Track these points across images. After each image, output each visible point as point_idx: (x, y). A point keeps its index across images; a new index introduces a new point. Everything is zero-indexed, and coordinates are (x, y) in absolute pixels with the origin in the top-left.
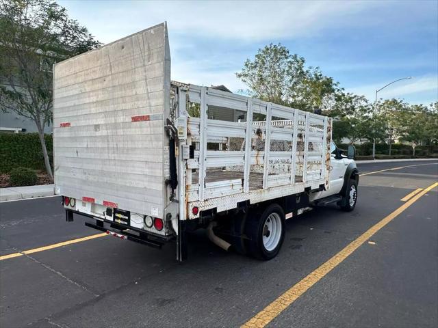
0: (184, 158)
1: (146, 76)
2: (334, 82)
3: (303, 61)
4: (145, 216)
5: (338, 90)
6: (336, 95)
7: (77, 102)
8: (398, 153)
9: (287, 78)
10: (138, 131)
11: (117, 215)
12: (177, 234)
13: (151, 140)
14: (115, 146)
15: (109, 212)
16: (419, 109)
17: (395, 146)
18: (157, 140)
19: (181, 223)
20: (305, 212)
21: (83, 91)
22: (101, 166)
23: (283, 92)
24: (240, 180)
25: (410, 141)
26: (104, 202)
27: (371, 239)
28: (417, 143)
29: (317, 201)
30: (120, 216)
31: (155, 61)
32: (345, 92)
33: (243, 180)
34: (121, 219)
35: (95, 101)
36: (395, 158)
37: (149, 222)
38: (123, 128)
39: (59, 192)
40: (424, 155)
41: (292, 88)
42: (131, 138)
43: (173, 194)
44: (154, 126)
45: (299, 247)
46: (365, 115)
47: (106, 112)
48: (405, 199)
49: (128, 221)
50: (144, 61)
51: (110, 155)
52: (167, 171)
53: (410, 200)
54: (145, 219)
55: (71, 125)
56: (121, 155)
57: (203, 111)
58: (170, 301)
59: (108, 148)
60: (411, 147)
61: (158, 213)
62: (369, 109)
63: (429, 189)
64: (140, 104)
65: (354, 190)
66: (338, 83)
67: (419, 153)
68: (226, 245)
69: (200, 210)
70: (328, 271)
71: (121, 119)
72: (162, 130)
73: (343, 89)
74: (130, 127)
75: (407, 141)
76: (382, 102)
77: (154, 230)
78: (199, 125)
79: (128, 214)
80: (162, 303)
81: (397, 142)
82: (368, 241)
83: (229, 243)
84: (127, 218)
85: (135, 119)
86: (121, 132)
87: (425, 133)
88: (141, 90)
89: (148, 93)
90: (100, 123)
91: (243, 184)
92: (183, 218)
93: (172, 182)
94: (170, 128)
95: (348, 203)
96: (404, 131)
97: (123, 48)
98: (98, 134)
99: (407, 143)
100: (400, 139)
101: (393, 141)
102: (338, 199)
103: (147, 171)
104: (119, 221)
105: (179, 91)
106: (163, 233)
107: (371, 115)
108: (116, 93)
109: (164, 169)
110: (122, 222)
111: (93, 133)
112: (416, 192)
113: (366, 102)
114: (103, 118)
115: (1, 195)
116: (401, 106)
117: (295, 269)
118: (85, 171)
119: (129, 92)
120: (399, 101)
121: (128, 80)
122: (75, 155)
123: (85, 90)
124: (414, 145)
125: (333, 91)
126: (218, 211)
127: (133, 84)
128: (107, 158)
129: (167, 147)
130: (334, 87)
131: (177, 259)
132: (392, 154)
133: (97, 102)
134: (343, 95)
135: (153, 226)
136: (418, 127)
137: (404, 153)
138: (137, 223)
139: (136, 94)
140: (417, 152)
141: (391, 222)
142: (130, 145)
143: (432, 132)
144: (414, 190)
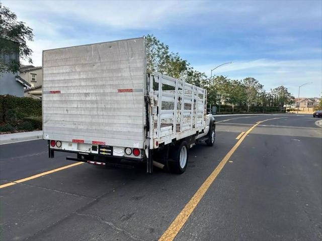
0: (153, 113)
1: (129, 66)
2: (187, 63)
3: (167, 48)
4: (126, 148)
5: (189, 69)
6: (188, 72)
7: (67, 78)
8: (224, 111)
9: (158, 59)
10: (123, 98)
11: (101, 149)
12: (148, 157)
13: (134, 104)
14: (103, 106)
15: (94, 148)
16: (236, 82)
17: (222, 106)
18: (138, 103)
19: (150, 151)
20: (193, 146)
21: (73, 71)
22: (91, 119)
23: (155, 68)
24: (171, 127)
25: (231, 103)
26: (93, 142)
27: (229, 160)
28: (234, 104)
29: (197, 140)
30: (104, 150)
31: (137, 57)
32: (194, 70)
33: (173, 127)
34: (105, 152)
35: (84, 77)
36: (222, 114)
37: (128, 151)
38: (111, 96)
39: (47, 137)
40: (238, 112)
41: (161, 67)
42: (118, 102)
43: (147, 135)
44: (135, 96)
45: (194, 166)
46: (205, 86)
47: (96, 85)
48: (238, 138)
49: (112, 152)
50: (128, 57)
51: (99, 112)
52: (145, 121)
53: (241, 139)
54: (125, 150)
55: (61, 92)
56: (109, 112)
57: (160, 87)
58: (141, 198)
59: (97, 108)
60: (232, 107)
61: (138, 145)
62: (207, 82)
63: (248, 132)
64: (125, 82)
65: (213, 133)
66: (189, 64)
67: (236, 111)
68: (162, 166)
69: (159, 143)
70: (216, 176)
71: (108, 90)
72: (142, 98)
73: (192, 68)
74: (117, 96)
75: (230, 103)
76: (216, 77)
77: (132, 156)
78: (158, 95)
79: (111, 148)
80: (137, 198)
81: (223, 103)
82: (228, 161)
83: (163, 164)
84: (110, 151)
85: (120, 91)
86: (108, 98)
87: (239, 98)
88: (126, 74)
89: (131, 76)
90: (90, 92)
91: (172, 129)
92: (151, 148)
93: (147, 128)
94: (148, 97)
95: (211, 141)
96: (228, 97)
97: (110, 47)
98: (88, 98)
99: (229, 104)
100: (225, 102)
101: (221, 103)
102: (207, 139)
103: (130, 121)
104: (104, 153)
105: (150, 76)
106: (139, 157)
107: (208, 86)
108: (105, 74)
109: (143, 121)
110: (106, 154)
111: (83, 98)
112: (242, 134)
113: (206, 77)
114: (93, 89)
115: (1, 139)
116: (226, 80)
117: (199, 177)
118: (75, 123)
119: (115, 75)
120: (225, 77)
121: (114, 67)
122: (66, 112)
123: (76, 70)
124: (233, 106)
125: (186, 69)
126: (165, 144)
127: (119, 70)
128: (96, 114)
129: (145, 108)
130: (187, 66)
131: (148, 171)
132: (221, 111)
133: (86, 79)
134: (193, 72)
135: (132, 154)
136: (236, 94)
137: (228, 111)
138: (118, 153)
139: (122, 76)
140: (234, 110)
141: (236, 151)
142: (116, 106)
143: (243, 97)
144: (241, 133)
